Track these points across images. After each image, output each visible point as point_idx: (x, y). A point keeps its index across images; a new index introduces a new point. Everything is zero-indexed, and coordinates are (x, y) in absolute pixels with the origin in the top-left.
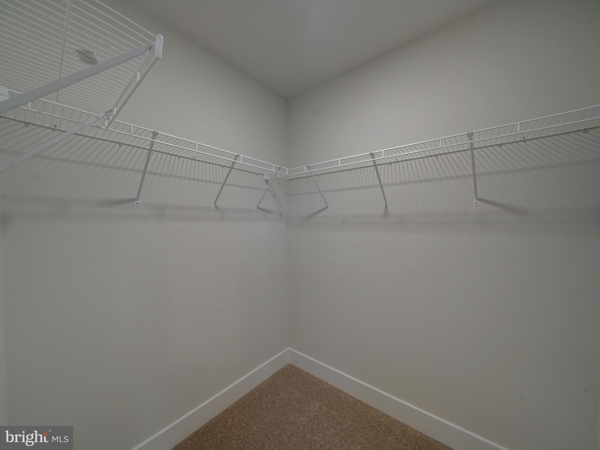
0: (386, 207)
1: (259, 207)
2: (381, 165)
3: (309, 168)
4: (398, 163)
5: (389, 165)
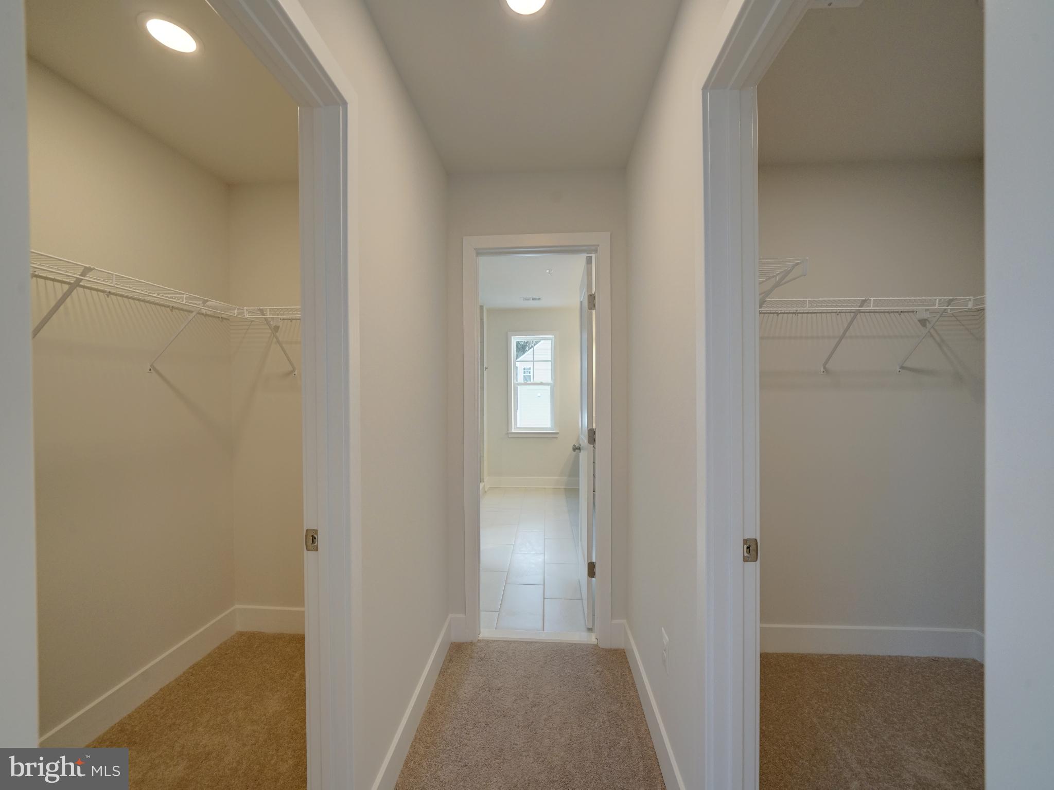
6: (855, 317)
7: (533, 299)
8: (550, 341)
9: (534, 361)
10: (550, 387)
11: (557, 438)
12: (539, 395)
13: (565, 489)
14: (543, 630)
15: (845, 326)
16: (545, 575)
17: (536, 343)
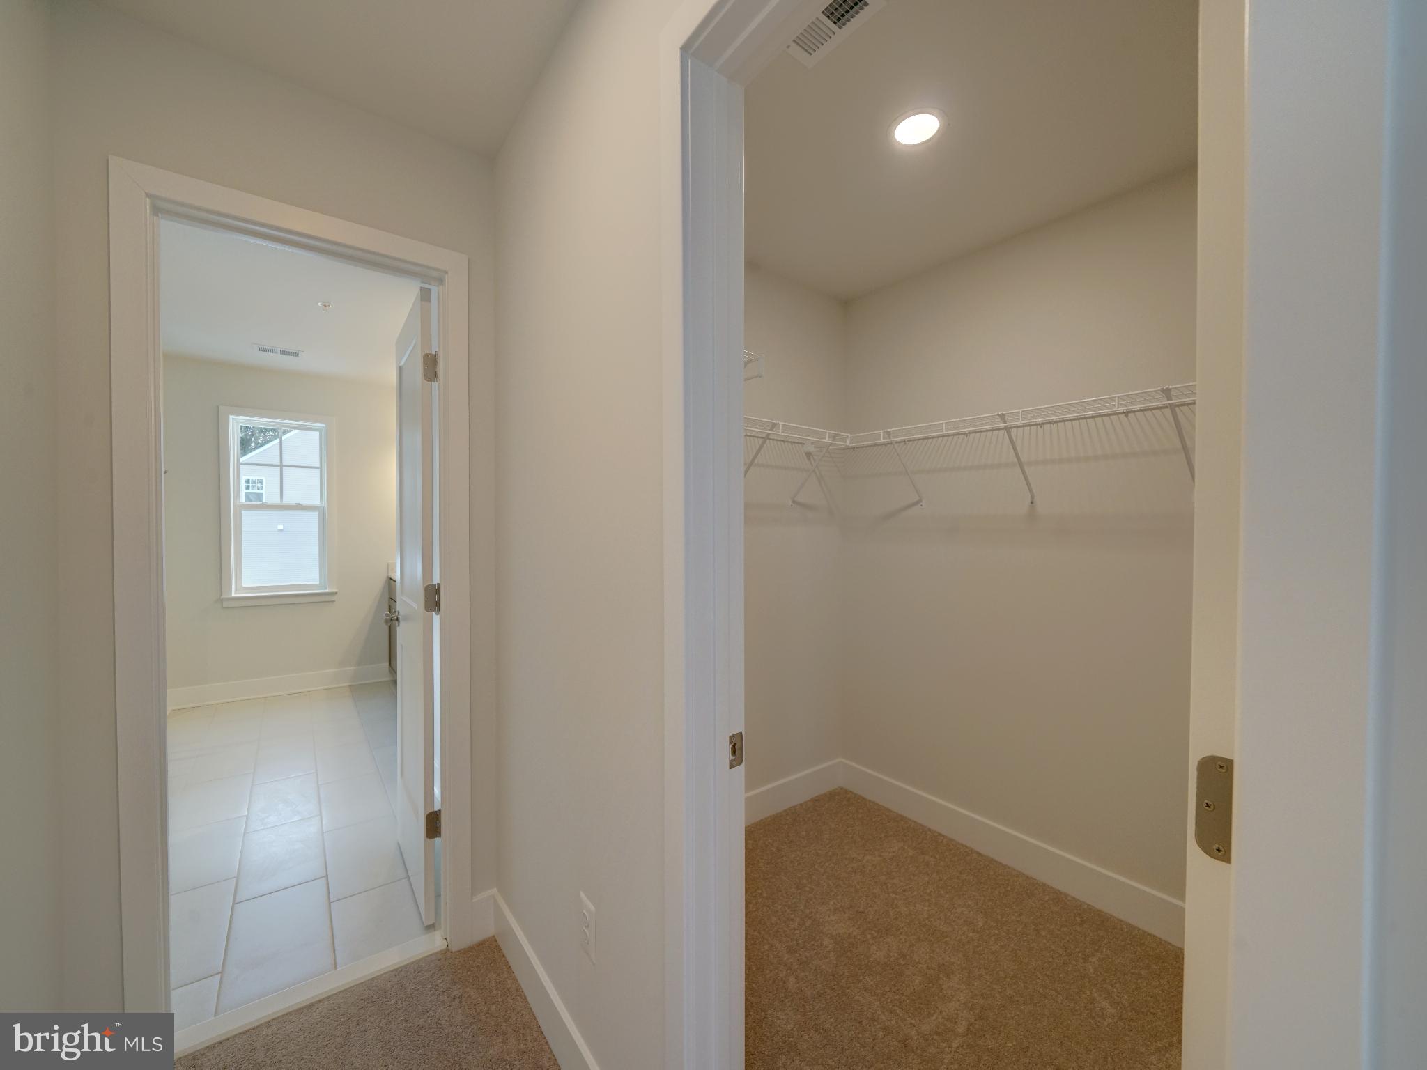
0: (1032, 503)
1: (796, 499)
2: (1017, 427)
3: (889, 433)
4: (1055, 425)
5: (1039, 427)
6: (764, 443)
7: (282, 352)
8: (317, 434)
9: (281, 466)
10: (317, 513)
11: (334, 601)
12: (280, 527)
13: (350, 686)
14: (336, 968)
15: (755, 452)
16: (327, 858)
17: (285, 432)
